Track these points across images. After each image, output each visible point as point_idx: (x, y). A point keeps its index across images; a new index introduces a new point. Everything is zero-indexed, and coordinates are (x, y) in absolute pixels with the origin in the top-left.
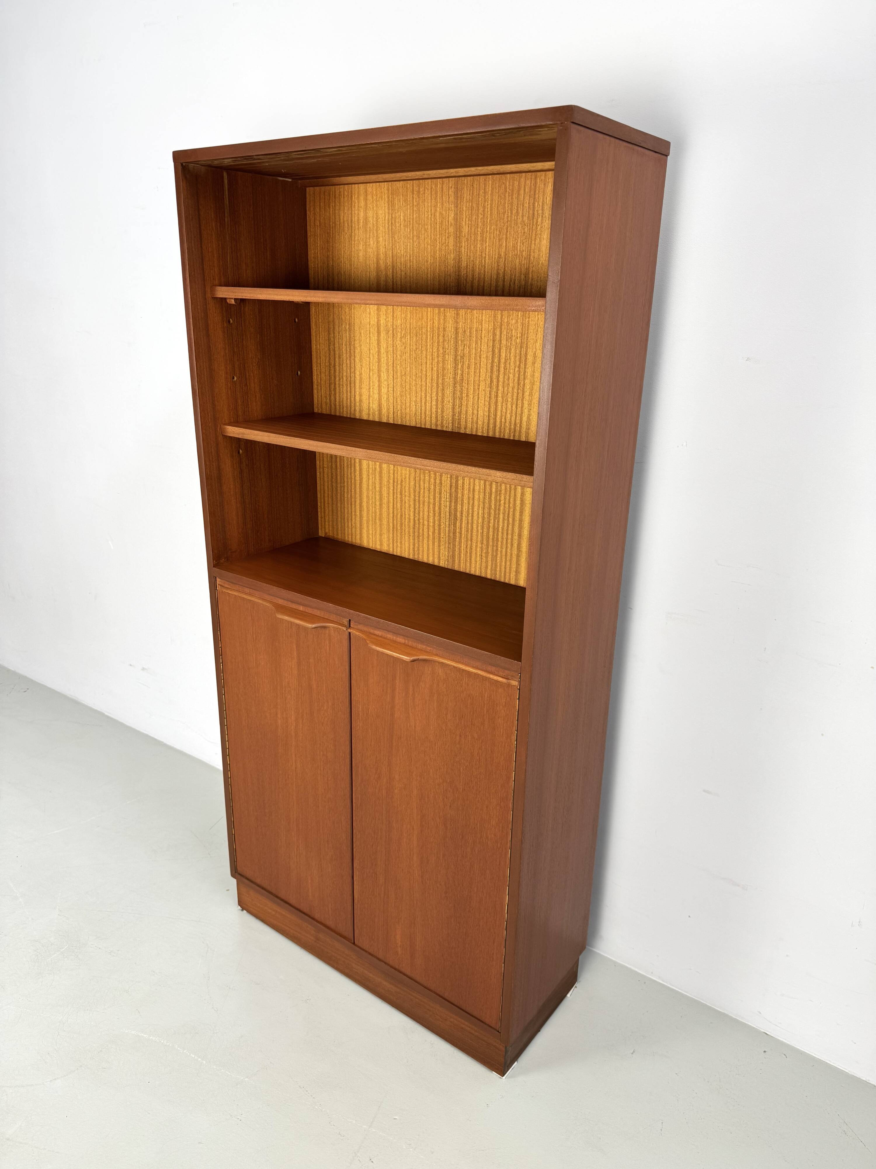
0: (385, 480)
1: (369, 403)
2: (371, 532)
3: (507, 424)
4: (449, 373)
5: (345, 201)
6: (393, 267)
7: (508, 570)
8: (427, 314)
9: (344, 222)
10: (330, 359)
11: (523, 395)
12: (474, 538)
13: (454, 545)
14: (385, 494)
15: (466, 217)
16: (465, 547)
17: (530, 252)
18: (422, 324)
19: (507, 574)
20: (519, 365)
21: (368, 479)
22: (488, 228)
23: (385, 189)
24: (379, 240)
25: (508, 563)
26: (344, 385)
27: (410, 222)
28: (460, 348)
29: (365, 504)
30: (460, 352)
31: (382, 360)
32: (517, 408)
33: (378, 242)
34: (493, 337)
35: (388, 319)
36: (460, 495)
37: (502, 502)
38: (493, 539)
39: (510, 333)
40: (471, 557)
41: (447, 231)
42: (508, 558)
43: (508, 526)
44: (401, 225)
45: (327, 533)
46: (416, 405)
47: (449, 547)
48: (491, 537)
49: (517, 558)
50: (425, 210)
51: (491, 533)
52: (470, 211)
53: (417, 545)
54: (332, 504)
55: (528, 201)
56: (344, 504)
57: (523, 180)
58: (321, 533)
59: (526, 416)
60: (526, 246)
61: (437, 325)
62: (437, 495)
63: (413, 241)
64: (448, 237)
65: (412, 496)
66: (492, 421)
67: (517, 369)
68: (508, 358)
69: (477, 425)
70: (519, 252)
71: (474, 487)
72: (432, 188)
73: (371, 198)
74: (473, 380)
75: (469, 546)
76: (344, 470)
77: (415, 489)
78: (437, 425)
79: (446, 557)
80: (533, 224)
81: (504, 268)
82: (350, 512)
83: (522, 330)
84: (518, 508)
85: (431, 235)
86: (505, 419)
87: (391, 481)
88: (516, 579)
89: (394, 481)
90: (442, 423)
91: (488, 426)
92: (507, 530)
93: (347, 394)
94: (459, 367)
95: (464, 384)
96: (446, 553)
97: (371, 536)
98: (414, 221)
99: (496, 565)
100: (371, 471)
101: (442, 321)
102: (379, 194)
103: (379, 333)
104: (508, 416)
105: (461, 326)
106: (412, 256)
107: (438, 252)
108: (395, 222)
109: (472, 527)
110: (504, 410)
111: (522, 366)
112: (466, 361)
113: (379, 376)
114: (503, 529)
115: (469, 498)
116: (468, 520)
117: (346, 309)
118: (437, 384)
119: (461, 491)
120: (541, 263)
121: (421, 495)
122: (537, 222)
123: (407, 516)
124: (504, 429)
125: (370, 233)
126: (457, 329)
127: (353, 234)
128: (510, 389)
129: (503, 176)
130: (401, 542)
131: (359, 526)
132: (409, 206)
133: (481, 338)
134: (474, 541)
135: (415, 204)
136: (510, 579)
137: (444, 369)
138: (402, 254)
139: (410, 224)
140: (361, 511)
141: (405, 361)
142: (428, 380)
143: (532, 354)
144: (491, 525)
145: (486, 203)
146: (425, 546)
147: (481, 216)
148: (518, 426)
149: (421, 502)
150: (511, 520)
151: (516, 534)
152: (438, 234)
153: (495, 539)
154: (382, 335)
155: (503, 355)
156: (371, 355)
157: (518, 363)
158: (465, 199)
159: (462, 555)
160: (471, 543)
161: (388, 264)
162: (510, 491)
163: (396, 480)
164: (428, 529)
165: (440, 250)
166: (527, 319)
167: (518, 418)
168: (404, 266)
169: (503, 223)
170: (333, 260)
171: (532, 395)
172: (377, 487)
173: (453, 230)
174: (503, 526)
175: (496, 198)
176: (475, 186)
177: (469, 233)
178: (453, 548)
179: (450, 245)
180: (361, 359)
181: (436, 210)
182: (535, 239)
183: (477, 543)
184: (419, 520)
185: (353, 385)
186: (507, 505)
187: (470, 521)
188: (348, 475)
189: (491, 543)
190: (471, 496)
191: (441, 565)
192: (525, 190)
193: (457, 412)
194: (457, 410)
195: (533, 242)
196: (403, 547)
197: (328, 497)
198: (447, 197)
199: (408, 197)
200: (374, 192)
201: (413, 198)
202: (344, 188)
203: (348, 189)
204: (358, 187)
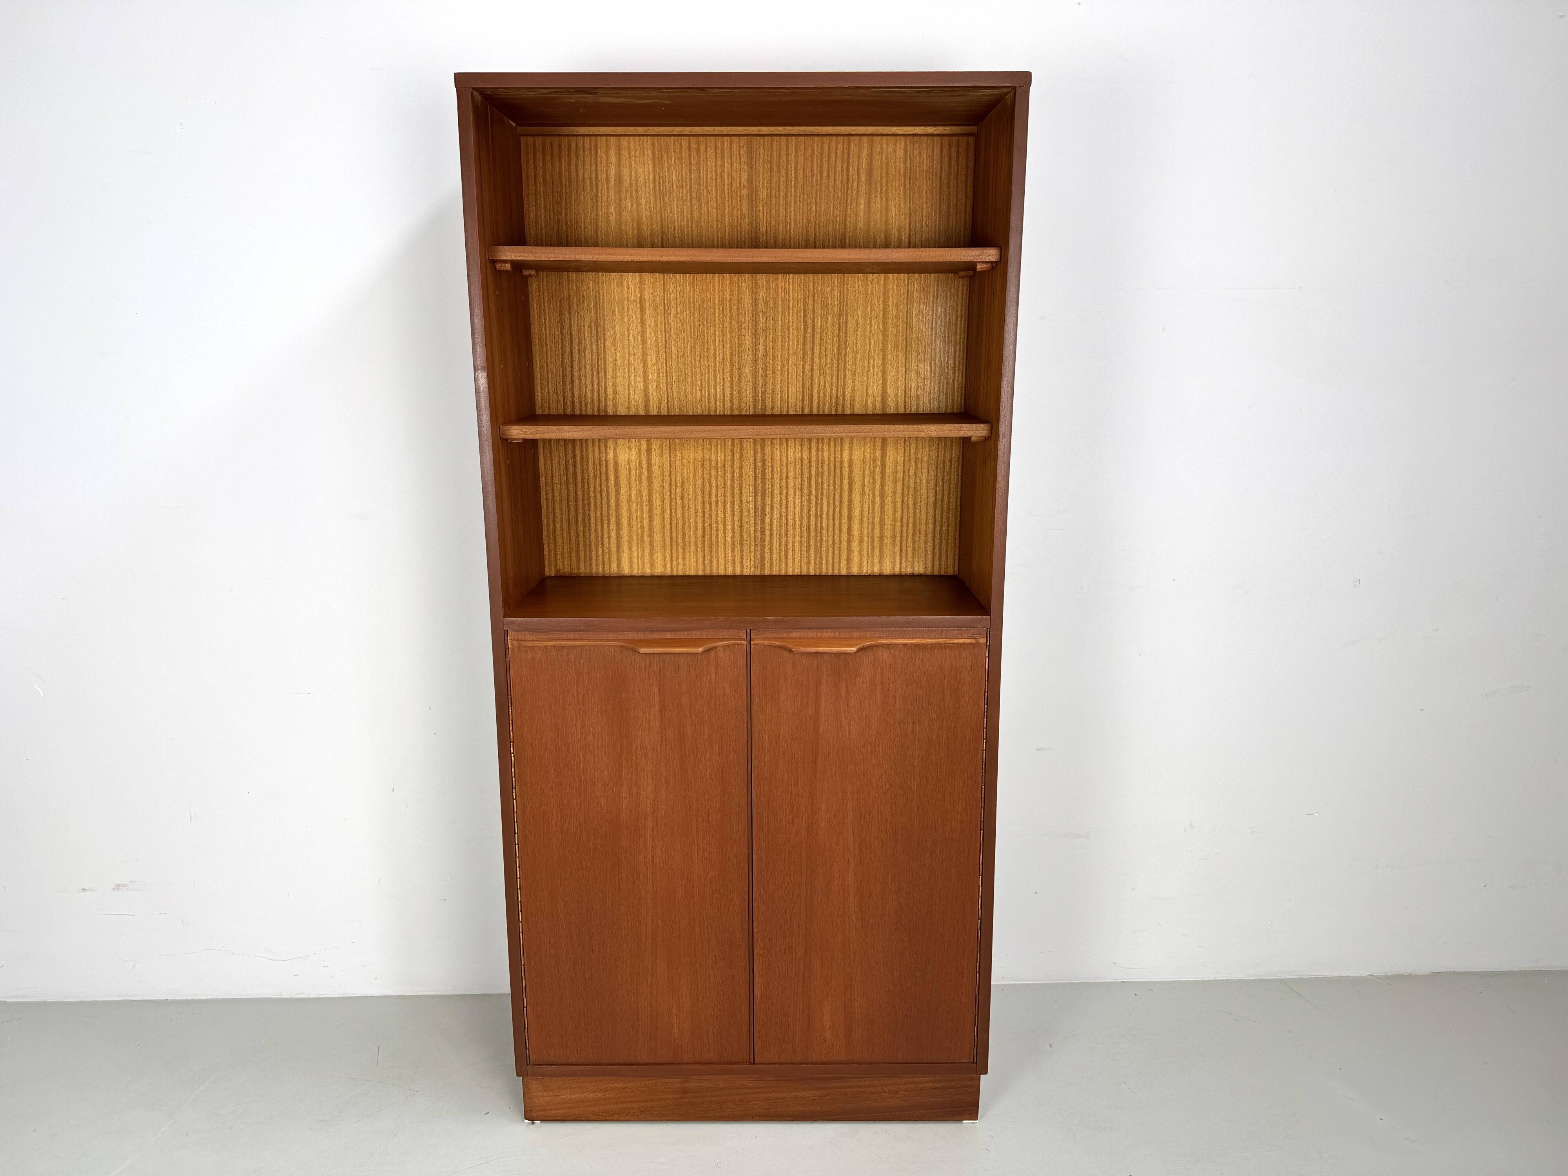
0: (656, 486)
1: (629, 394)
2: (635, 554)
3: (827, 398)
4: (747, 349)
5: (586, 155)
6: (663, 233)
7: (836, 560)
8: (714, 285)
9: (584, 179)
10: (563, 345)
11: (845, 365)
12: (791, 532)
13: (763, 546)
14: (657, 502)
15: (764, 179)
16: (778, 545)
17: (846, 217)
18: (707, 296)
19: (836, 565)
20: (839, 334)
21: (630, 488)
22: (793, 191)
23: (648, 143)
24: (640, 202)
25: (837, 552)
26: (588, 376)
27: (686, 182)
28: (762, 321)
29: (624, 521)
30: (761, 325)
31: (649, 341)
32: (838, 380)
33: (638, 205)
34: (804, 306)
35: (656, 293)
36: (768, 486)
37: (825, 485)
39: (825, 301)
40: (786, 555)
41: (739, 194)
42: (837, 546)
43: (834, 511)
44: (673, 185)
45: (560, 570)
46: (701, 390)
47: (755, 550)
48: (812, 527)
49: (848, 544)
50: (707, 170)
51: (813, 523)
52: (769, 173)
53: (708, 557)
54: (569, 530)
55: (840, 165)
56: (590, 526)
57: (833, 144)
58: (550, 571)
59: (850, 387)
60: (840, 211)
61: (728, 298)
62: (736, 491)
63: (691, 203)
64: (740, 201)
65: (700, 499)
66: (807, 397)
67: (835, 339)
68: (825, 327)
69: (788, 404)
70: (832, 217)
71: (787, 473)
72: (716, 146)
73: (627, 154)
74: (780, 355)
75: (783, 543)
76: (588, 483)
77: (703, 489)
78: (732, 410)
79: (752, 561)
80: (847, 189)
81: (815, 234)
82: (600, 535)
83: (840, 298)
84: (846, 488)
85: (716, 198)
86: (824, 393)
87: (667, 486)
88: (847, 568)
89: (671, 485)
90: (740, 407)
91: (803, 403)
92: (834, 515)
93: (593, 387)
94: (761, 341)
95: (768, 359)
96: (752, 557)
97: (635, 560)
98: (693, 182)
99: (821, 558)
100: (634, 478)
101: (735, 293)
102: (639, 149)
103: (642, 310)
104: (828, 388)
105: (761, 297)
106: (690, 220)
107: (727, 216)
108: (664, 182)
109: (787, 520)
110: (822, 384)
111: (842, 334)
112: (770, 334)
113: (644, 361)
114: (828, 514)
115: (781, 487)
116: (781, 512)
117: (589, 283)
118: (731, 363)
119: (770, 480)
120: (859, 228)
121: (713, 496)
122: (852, 187)
123: (692, 524)
124: (824, 404)
125: (626, 193)
126: (756, 300)
127: (599, 194)
128: (829, 360)
129: (809, 138)
130: (684, 559)
131: (615, 550)
132: (684, 165)
134: (790, 536)
135: (693, 162)
136: (840, 570)
137: (740, 345)
138: (676, 218)
139: (686, 185)
140: (618, 530)
141: (684, 340)
142: (718, 359)
143: (854, 321)
144: (813, 513)
145: (790, 166)
146: (721, 556)
147: (783, 179)
148: (841, 398)
149: (713, 504)
150: (837, 503)
151: (845, 518)
152: (727, 197)
153: (819, 528)
154: (648, 311)
155: (818, 324)
156: (631, 336)
157: (836, 332)
158: (761, 160)
159: (775, 556)
160: (787, 539)
161: (656, 229)
162: (835, 471)
163: (673, 483)
164: (725, 533)
165: (731, 214)
166: (846, 286)
167: (841, 390)
168: (680, 232)
169: (811, 186)
170: (567, 224)
171: (856, 364)
172: (644, 495)
173: (746, 193)
174: (828, 511)
175: (801, 160)
176: (774, 147)
177: (769, 196)
178: (761, 549)
179: (743, 209)
180: (615, 342)
181: (723, 170)
182: (851, 203)
183: (794, 537)
184: (710, 525)
185: (603, 374)
186: (832, 488)
187: (784, 514)
188: (595, 488)
189: (813, 534)
190: (784, 484)
191: (745, 573)
192: (836, 154)
193: (760, 392)
194: (760, 389)
195: (849, 207)
196: (687, 563)
197: (562, 521)
198: (738, 156)
199: (683, 154)
200: (632, 147)
201: (690, 156)
202: (584, 140)
203: (590, 141)
204: (607, 140)
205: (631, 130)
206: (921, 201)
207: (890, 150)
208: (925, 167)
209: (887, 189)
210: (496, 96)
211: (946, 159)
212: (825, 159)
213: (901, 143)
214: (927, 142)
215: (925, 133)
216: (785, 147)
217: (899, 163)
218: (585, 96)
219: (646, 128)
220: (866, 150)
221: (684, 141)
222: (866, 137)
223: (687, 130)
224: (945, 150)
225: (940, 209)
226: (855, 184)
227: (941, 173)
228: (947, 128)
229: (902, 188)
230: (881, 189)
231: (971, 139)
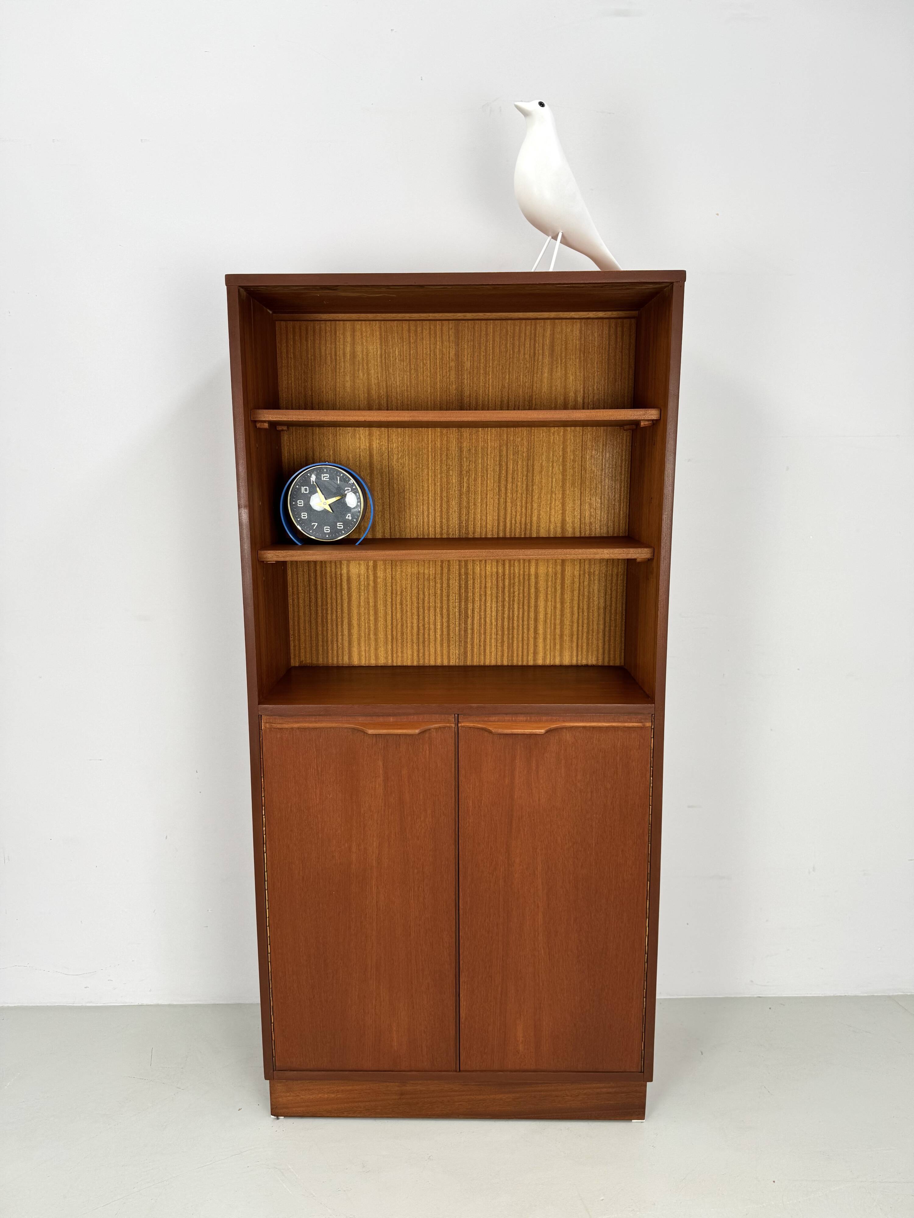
0: (381, 594)
2: (363, 649)
3: (518, 525)
4: (454, 487)
5: (327, 335)
6: (387, 396)
7: (525, 654)
8: (428, 437)
9: (326, 354)
11: (532, 499)
12: (488, 631)
13: (466, 642)
14: (381, 608)
15: (468, 354)
16: (478, 641)
17: (533, 383)
18: (422, 446)
19: (525, 658)
20: (527, 474)
21: (360, 596)
22: (491, 363)
23: (376, 326)
24: (370, 372)
25: (525, 647)
27: (406, 357)
28: (465, 465)
29: (355, 622)
30: (465, 468)
31: (376, 480)
32: (526, 510)
33: (368, 374)
34: (500, 453)
35: (382, 443)
36: (470, 594)
37: (516, 593)
38: (508, 628)
39: (516, 448)
40: (485, 650)
41: (448, 366)
42: (525, 642)
43: (523, 614)
44: (396, 359)
45: (303, 661)
46: (417, 518)
47: (459, 645)
48: (506, 627)
49: (534, 640)
50: (423, 347)
51: (506, 623)
52: (472, 349)
53: (421, 651)
54: (311, 629)
55: (529, 343)
56: (327, 627)
57: (523, 325)
58: (295, 662)
59: (536, 516)
60: (528, 378)
61: (439, 446)
62: (445, 598)
63: (410, 373)
64: (449, 371)
65: (415, 604)
66: (501, 524)
67: (524, 478)
68: (516, 469)
69: (486, 529)
70: (522, 383)
71: (486, 584)
72: (430, 328)
73: (360, 334)
74: (480, 491)
75: (482, 640)
76: (326, 592)
77: (418, 597)
78: (442, 534)
79: (457, 655)
80: (534, 361)
81: (508, 397)
82: (335, 633)
83: (529, 446)
84: (533, 596)
85: (430, 369)
86: (516, 521)
87: (389, 594)
88: (534, 660)
89: (392, 593)
90: (448, 531)
91: (498, 529)
92: (523, 617)
94: (465, 480)
95: (470, 494)
96: (457, 651)
97: (363, 653)
98: (411, 357)
99: (513, 652)
100: (362, 588)
101: (445, 442)
102: (370, 332)
103: (371, 456)
104: (518, 517)
105: (465, 445)
106: (409, 386)
107: (438, 383)
108: (389, 356)
109: (485, 621)
110: (514, 513)
111: (530, 475)
112: (472, 475)
114: (518, 617)
115: (480, 595)
116: (480, 615)
117: (329, 435)
118: (441, 497)
119: (472, 590)
120: (543, 391)
121: (426, 602)
122: (538, 359)
123: (409, 625)
124: (515, 529)
125: (359, 366)
126: (461, 448)
127: (338, 367)
128: (519, 495)
129: (504, 321)
130: (402, 652)
131: (347, 645)
132: (405, 343)
133: (487, 455)
134: (488, 634)
135: (412, 341)
136: (528, 661)
137: (448, 483)
138: (398, 385)
139: (406, 359)
140: (349, 630)
141: (404, 479)
142: (430, 494)
143: (539, 464)
144: (506, 616)
145: (488, 343)
146: (432, 650)
148: (529, 525)
149: (426, 608)
150: (526, 608)
151: (532, 620)
152: (438, 368)
153: (511, 628)
154: (375, 457)
155: (511, 467)
157: (525, 473)
158: (466, 339)
159: (475, 650)
160: (485, 636)
161: (382, 393)
162: (524, 582)
163: (394, 592)
165: (441, 381)
166: (533, 437)
167: (528, 518)
168: (401, 395)
169: (505, 359)
170: (312, 389)
171: (541, 498)
172: (371, 601)
173: (454, 365)
174: (519, 614)
175: (497, 339)
176: (476, 329)
177: (472, 367)
178: (465, 645)
179: (451, 377)
181: (436, 347)
182: (537, 372)
183: (491, 635)
184: (424, 625)
186: (521, 595)
188: (332, 596)
189: (506, 633)
190: (483, 593)
191: (451, 664)
192: (525, 334)
193: (464, 520)
194: (464, 518)
195: (535, 375)
196: (405, 655)
197: (305, 622)
198: (447, 337)
199: (404, 335)
200: (364, 330)
201: (410, 336)
202: (326, 324)
203: (331, 325)
204: (344, 324)
205: (363, 316)
206: (593, 370)
207: (569, 330)
208: (596, 344)
209: (565, 361)
210: (257, 292)
211: (613, 337)
212: (516, 338)
213: (577, 325)
214: (598, 323)
215: (597, 317)
216: (485, 329)
217: (576, 340)
218: (328, 291)
219: (375, 315)
220: (549, 330)
221: (405, 325)
222: (549, 321)
223: (407, 316)
224: (612, 330)
225: (608, 376)
226: (540, 357)
227: (609, 348)
228: (614, 313)
229: (578, 360)
230: (561, 361)
231: (633, 321)
